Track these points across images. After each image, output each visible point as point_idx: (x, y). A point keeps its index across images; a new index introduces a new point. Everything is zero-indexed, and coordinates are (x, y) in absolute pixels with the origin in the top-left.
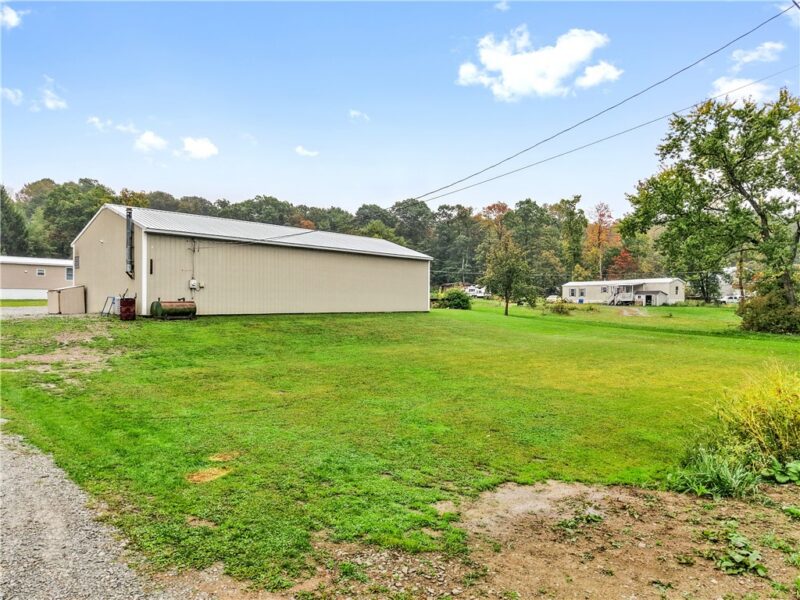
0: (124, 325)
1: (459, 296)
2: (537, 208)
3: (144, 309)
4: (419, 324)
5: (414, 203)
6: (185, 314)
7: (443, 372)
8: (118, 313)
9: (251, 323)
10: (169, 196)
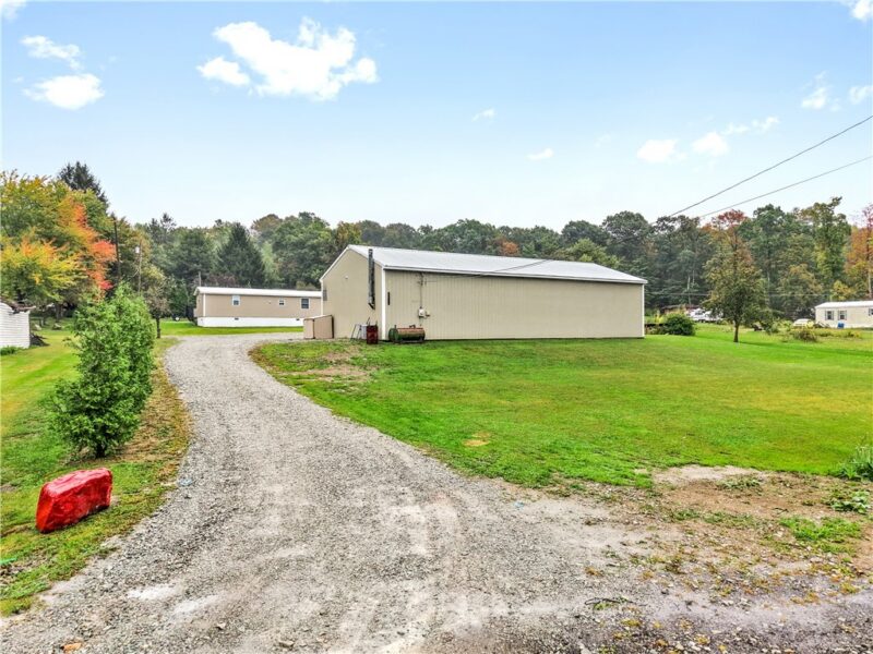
0: (370, 347)
1: (680, 320)
2: (783, 214)
3: (383, 335)
4: (632, 350)
5: (628, 216)
6: (416, 338)
7: (653, 394)
8: (365, 338)
9: (470, 347)
10: (377, 224)
